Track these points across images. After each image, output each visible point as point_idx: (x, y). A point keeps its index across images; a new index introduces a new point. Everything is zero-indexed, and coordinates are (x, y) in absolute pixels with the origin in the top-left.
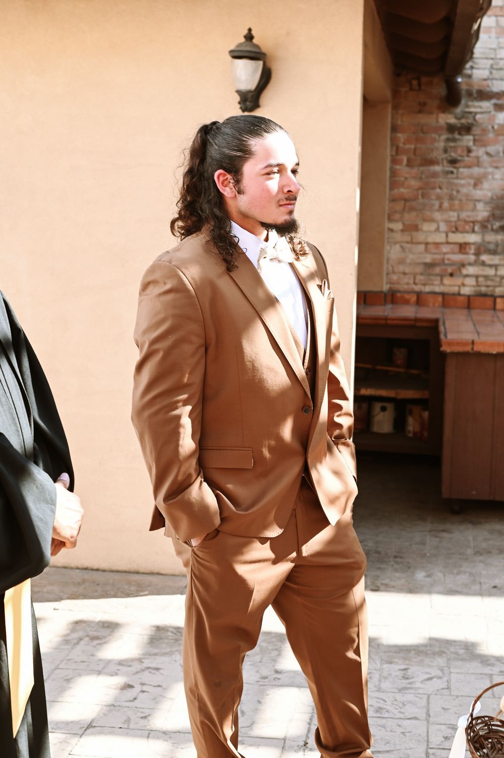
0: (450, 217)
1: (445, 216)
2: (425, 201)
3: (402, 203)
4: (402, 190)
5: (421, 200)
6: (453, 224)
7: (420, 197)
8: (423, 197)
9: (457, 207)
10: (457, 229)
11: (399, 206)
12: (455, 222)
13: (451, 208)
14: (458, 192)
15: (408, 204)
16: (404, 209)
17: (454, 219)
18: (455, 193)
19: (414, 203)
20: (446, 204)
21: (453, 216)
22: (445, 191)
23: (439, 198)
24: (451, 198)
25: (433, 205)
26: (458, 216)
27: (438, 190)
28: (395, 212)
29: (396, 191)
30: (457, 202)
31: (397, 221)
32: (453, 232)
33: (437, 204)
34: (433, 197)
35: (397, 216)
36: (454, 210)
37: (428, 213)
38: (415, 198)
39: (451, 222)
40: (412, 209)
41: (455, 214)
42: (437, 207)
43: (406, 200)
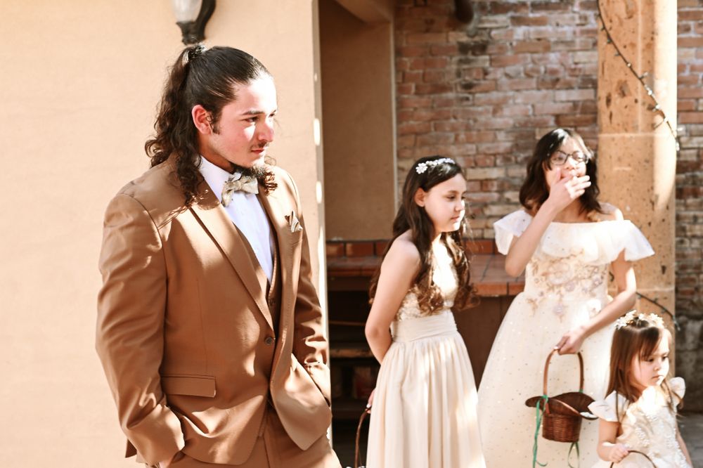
0: (467, 150)
1: (462, 150)
2: (439, 133)
3: (413, 137)
4: (412, 122)
5: (433, 133)
6: (472, 158)
7: (433, 129)
8: (436, 130)
9: (475, 138)
10: (476, 164)
11: (410, 141)
12: (474, 155)
13: (469, 141)
14: (475, 121)
15: (419, 138)
16: (415, 145)
17: (473, 152)
18: (471, 122)
19: (426, 137)
20: (462, 136)
21: (471, 149)
22: (461, 120)
23: (454, 129)
24: (468, 128)
25: (448, 138)
26: (477, 149)
27: (453, 121)
28: (405, 148)
29: (404, 124)
30: (474, 133)
31: (408, 158)
32: (473, 168)
33: (452, 136)
34: (448, 129)
35: (408, 153)
36: (473, 143)
37: (442, 147)
38: (427, 132)
39: (469, 156)
40: (424, 144)
41: (474, 147)
42: (452, 139)
43: (417, 134)
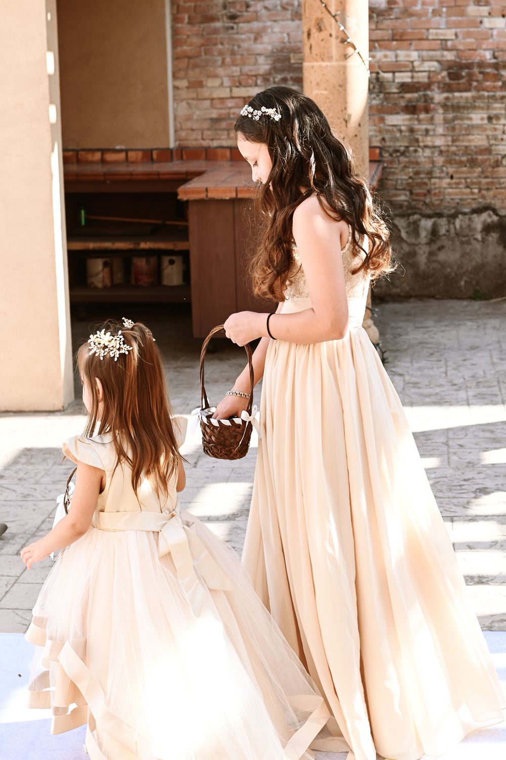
0: (233, 72)
1: (228, 72)
2: (208, 57)
3: (186, 60)
4: (185, 48)
5: (204, 57)
6: (236, 79)
7: (203, 54)
8: (206, 54)
9: (238, 62)
10: (240, 84)
11: (183, 63)
12: (239, 76)
13: (234, 64)
14: (239, 47)
15: (191, 61)
16: (188, 67)
17: (238, 73)
18: (236, 48)
19: (197, 60)
20: (228, 60)
21: (236, 70)
22: (227, 46)
23: (221, 53)
24: (233, 53)
25: (216, 61)
26: (241, 71)
27: (220, 46)
28: (180, 69)
29: (179, 49)
30: (238, 57)
31: (182, 79)
32: (237, 87)
33: (219, 59)
34: (215, 53)
35: (182, 74)
36: (237, 65)
37: (211, 69)
38: (199, 55)
39: (234, 76)
40: (196, 66)
41: (238, 69)
42: (220, 62)
43: (189, 58)
